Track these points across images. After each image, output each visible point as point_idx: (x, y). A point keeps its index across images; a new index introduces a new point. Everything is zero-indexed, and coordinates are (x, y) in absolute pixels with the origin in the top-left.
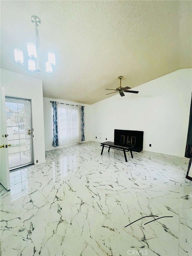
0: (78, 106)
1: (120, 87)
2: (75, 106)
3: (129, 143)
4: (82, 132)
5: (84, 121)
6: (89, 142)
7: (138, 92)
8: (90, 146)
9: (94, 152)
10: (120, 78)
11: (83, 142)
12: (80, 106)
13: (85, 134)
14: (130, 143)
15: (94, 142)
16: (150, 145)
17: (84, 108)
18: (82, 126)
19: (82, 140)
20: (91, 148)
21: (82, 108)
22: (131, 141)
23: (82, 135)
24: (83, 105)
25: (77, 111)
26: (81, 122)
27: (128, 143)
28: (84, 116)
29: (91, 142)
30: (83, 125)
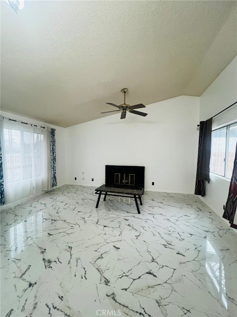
0: (44, 128)
1: (125, 104)
2: (39, 127)
3: (126, 183)
4: (52, 172)
5: (55, 154)
6: (63, 186)
7: (147, 114)
8: (69, 195)
9: (82, 205)
10: (124, 91)
11: (55, 187)
12: (48, 128)
13: (57, 175)
14: (128, 183)
15: (72, 186)
16: (153, 184)
17: (56, 132)
18: (52, 162)
19: (53, 185)
20: (72, 197)
21: (53, 132)
22: (128, 180)
23: (53, 176)
24: (53, 127)
25: (42, 137)
26: (51, 155)
27: (124, 183)
28: (56, 145)
29: (67, 187)
30: (54, 159)
